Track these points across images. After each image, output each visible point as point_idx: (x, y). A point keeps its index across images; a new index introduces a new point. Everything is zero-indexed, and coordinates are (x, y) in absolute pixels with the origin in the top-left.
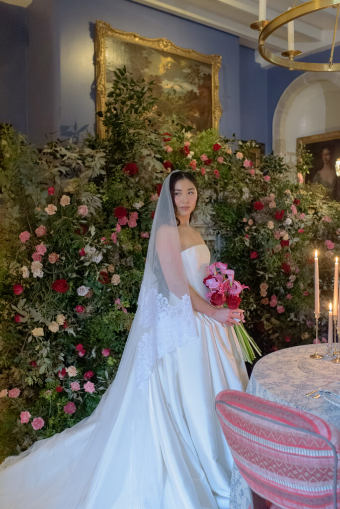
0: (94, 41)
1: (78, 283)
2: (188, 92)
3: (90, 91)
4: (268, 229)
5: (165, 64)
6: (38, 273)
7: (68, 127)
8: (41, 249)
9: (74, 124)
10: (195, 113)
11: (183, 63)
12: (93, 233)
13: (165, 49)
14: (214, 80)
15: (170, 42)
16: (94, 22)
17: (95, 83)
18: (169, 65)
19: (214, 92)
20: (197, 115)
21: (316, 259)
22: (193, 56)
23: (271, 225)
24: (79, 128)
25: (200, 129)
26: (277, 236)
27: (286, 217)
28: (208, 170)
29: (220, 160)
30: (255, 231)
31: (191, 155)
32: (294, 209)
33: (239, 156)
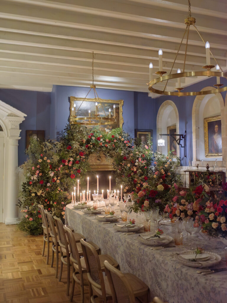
0: (70, 103)
7: (59, 132)
8: (38, 172)
9: (61, 131)
11: (106, 105)
13: (98, 101)
14: (120, 109)
16: (70, 96)
18: (100, 106)
19: (120, 113)
22: (110, 102)
25: (113, 128)
26: (132, 169)
27: (136, 162)
28: (109, 145)
29: (115, 141)
30: (123, 167)
31: (102, 140)
32: (140, 159)
33: (123, 139)
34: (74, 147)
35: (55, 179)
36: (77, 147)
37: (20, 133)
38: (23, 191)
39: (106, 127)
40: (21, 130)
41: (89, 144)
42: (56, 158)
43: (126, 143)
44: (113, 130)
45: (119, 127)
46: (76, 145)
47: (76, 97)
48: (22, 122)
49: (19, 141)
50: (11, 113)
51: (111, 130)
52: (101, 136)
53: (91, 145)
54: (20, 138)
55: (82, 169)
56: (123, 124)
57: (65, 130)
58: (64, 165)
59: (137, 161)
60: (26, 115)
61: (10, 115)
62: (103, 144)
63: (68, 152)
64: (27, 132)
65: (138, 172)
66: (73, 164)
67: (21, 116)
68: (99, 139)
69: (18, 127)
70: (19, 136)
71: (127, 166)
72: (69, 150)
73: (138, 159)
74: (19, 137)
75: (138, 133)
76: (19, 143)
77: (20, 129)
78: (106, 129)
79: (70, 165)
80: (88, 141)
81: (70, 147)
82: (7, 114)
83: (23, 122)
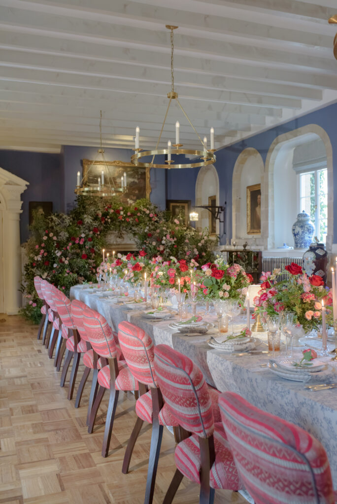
0: (83, 167)
1: (54, 262)
2: (132, 182)
6: (39, 259)
8: (42, 251)
11: (128, 169)
13: (118, 165)
14: (147, 174)
15: (120, 161)
16: (82, 159)
18: (121, 172)
19: (147, 180)
20: (137, 192)
23: (154, 243)
25: (138, 198)
26: (158, 249)
27: (162, 240)
28: (132, 219)
29: (139, 214)
30: (148, 246)
31: (122, 213)
32: (168, 236)
34: (86, 223)
35: (63, 259)
36: (89, 222)
37: (21, 206)
38: (26, 274)
39: (128, 197)
40: (22, 202)
41: (106, 218)
42: (64, 235)
43: (153, 217)
44: (138, 201)
45: (145, 198)
46: (88, 219)
47: (91, 160)
48: (23, 192)
49: (21, 215)
50: (9, 181)
51: (135, 201)
52: (121, 208)
53: (108, 219)
54: (21, 211)
55: (96, 248)
56: (151, 193)
57: (76, 201)
58: (74, 244)
59: (164, 238)
60: (28, 184)
61: (8, 183)
62: (124, 218)
63: (79, 228)
64: (31, 203)
65: (165, 252)
66: (85, 242)
67: (22, 184)
68: (118, 212)
69: (19, 198)
70: (20, 208)
71: (151, 244)
72: (81, 226)
73: (165, 236)
75: (172, 204)
76: (20, 217)
77: (22, 200)
78: (128, 200)
79: (81, 243)
80: (105, 215)
81: (81, 222)
82: (5, 182)
83: (25, 191)
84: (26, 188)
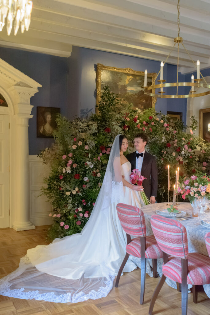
0: (96, 72)
1: (84, 176)
2: (140, 91)
3: (94, 94)
4: (173, 156)
5: (129, 79)
6: (69, 171)
7: (84, 110)
8: (70, 162)
9: (86, 109)
10: (143, 100)
11: (138, 78)
12: (90, 157)
13: (129, 73)
15: (131, 69)
16: (96, 64)
17: (96, 90)
18: (131, 79)
20: (144, 101)
21: (169, 169)
22: (143, 74)
23: (174, 154)
24: (88, 110)
25: (145, 108)
26: (177, 159)
27: (182, 150)
28: (146, 128)
29: (153, 124)
31: (138, 122)
32: (187, 147)
33: (162, 121)
37: (31, 110)
39: (137, 107)
40: (33, 106)
43: (167, 127)
45: (151, 107)
46: (116, 127)
47: (104, 65)
48: (33, 95)
49: (30, 120)
50: (20, 82)
51: (143, 110)
52: (137, 117)
53: (126, 127)
54: (31, 117)
56: (156, 103)
59: (183, 148)
60: (41, 86)
61: (18, 84)
65: (184, 162)
67: (34, 86)
68: (135, 120)
69: (29, 102)
70: (31, 113)
73: (184, 146)
74: (30, 115)
76: (29, 123)
77: (31, 104)
78: (137, 109)
80: (123, 123)
82: (15, 83)
83: (36, 94)
84: (37, 91)
